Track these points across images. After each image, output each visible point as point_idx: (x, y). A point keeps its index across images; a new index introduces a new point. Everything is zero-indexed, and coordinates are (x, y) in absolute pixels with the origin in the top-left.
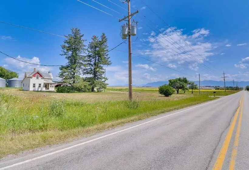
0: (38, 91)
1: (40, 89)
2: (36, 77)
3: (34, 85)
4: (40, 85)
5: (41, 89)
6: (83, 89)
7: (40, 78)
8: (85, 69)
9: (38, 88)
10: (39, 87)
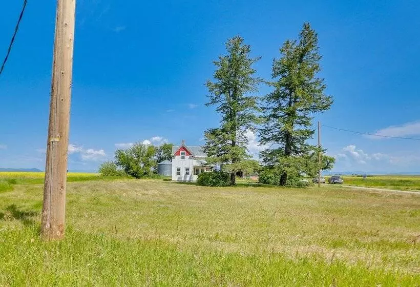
0: (184, 182)
1: (188, 179)
2: (180, 156)
3: (178, 170)
4: (187, 169)
5: (190, 178)
6: (270, 180)
7: (187, 157)
8: (266, 130)
9: (185, 177)
10: (187, 173)
